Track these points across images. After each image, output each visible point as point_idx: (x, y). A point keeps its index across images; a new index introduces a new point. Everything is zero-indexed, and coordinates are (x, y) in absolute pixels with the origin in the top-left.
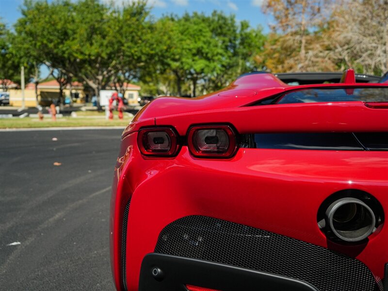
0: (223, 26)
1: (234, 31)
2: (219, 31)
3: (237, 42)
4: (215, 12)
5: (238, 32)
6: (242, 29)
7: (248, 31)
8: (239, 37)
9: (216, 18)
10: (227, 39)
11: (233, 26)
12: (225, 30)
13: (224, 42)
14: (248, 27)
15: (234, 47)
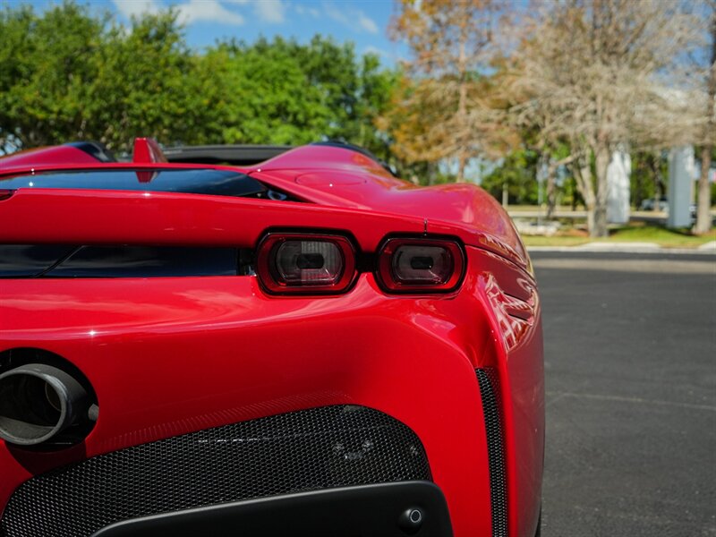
0: (332, 63)
1: (352, 73)
2: (324, 72)
3: (357, 94)
4: (317, 37)
5: (359, 75)
6: (367, 69)
7: (379, 72)
8: (360, 83)
9: (319, 49)
10: (336, 87)
11: (349, 62)
12: (334, 71)
13: (332, 91)
14: (376, 65)
15: (351, 102)
